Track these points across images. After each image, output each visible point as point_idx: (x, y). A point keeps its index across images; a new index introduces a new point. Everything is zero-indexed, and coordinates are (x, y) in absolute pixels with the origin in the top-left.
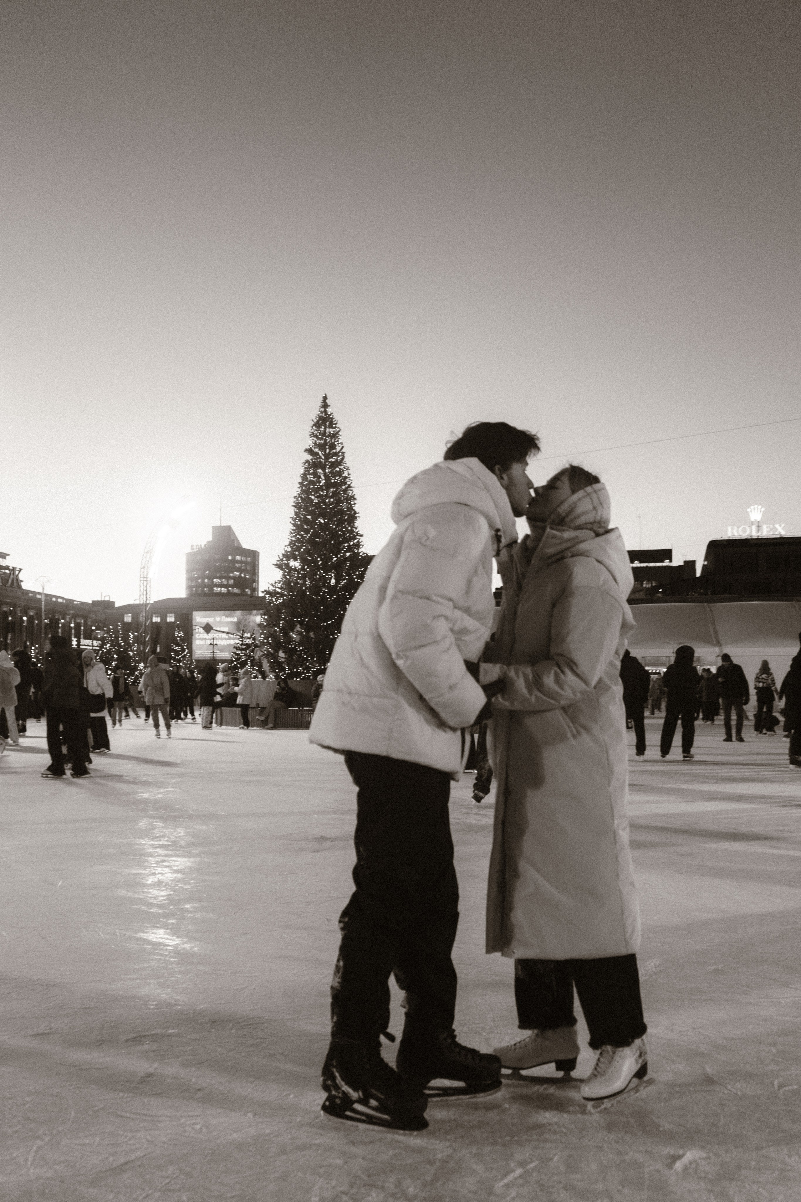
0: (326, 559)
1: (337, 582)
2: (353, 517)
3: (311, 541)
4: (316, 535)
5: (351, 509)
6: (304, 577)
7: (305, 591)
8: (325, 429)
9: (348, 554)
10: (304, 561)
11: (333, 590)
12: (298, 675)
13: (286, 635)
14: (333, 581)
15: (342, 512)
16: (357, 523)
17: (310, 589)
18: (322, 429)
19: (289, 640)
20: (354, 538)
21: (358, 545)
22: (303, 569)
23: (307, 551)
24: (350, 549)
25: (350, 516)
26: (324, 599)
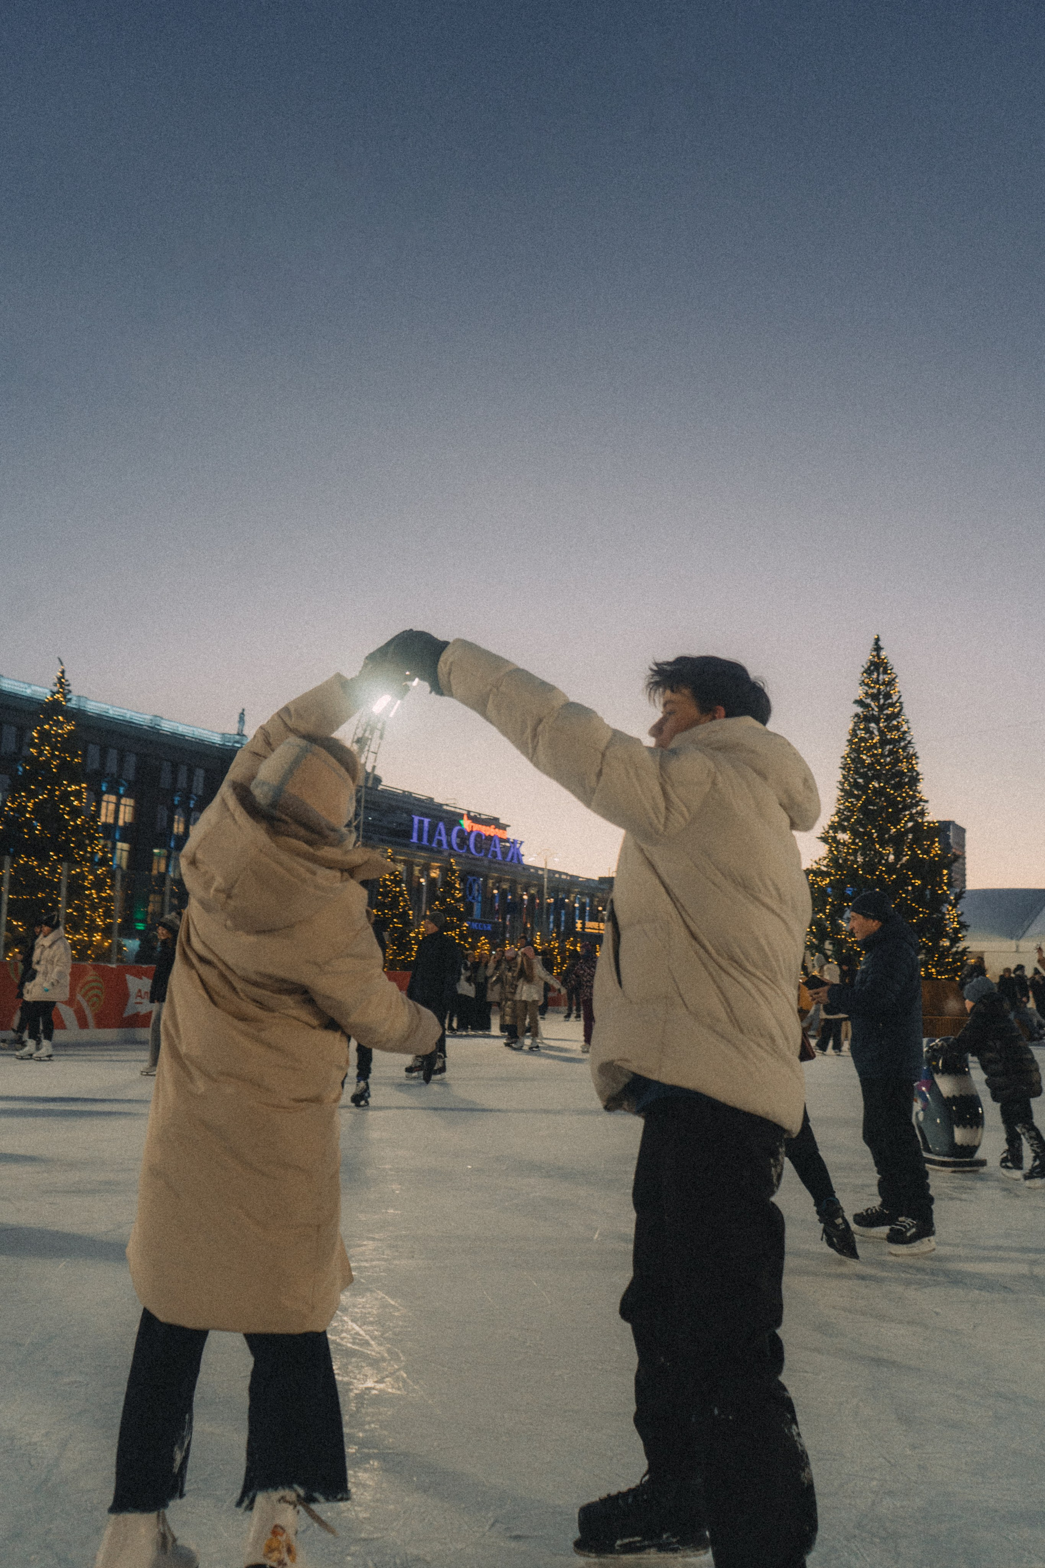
0: (883, 830)
1: (898, 858)
2: (915, 780)
3: (863, 809)
4: (868, 802)
5: (912, 770)
6: (855, 852)
7: (857, 870)
8: (878, 675)
9: (910, 824)
10: (855, 834)
13: (834, 923)
14: (892, 859)
15: (902, 774)
16: (921, 786)
17: (863, 866)
18: (875, 676)
20: (917, 804)
21: (922, 813)
22: (853, 843)
23: (858, 821)
24: (912, 818)
25: (911, 778)
26: (880, 880)
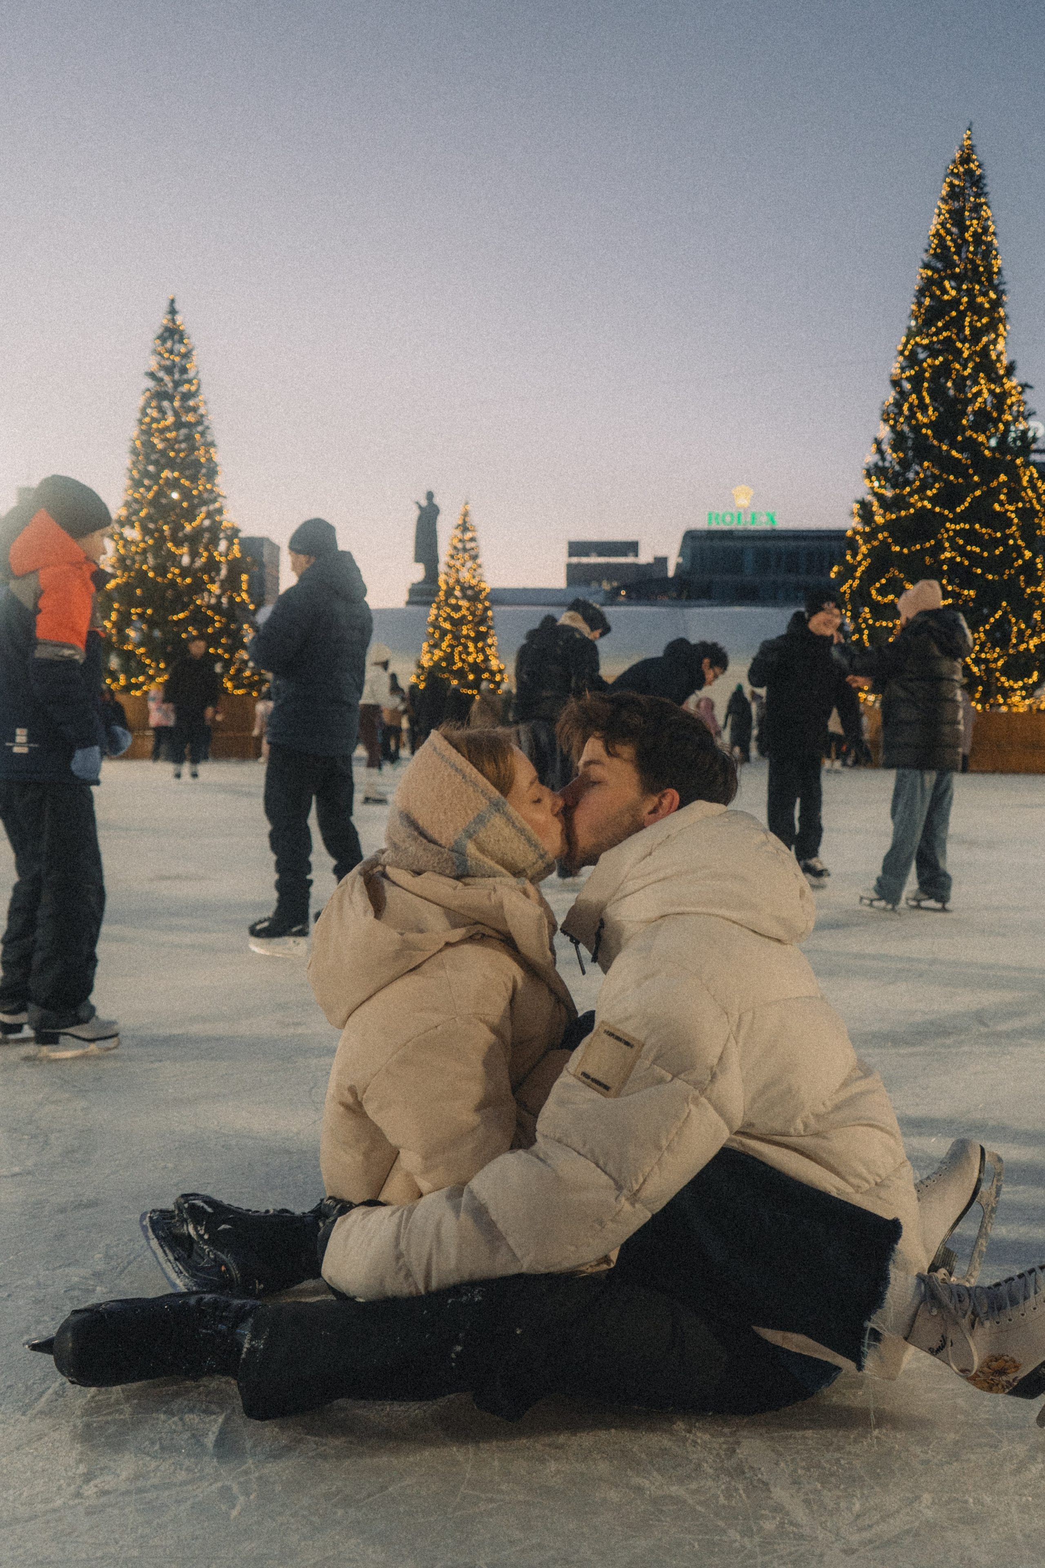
0: (177, 528)
1: (193, 561)
2: (212, 473)
3: (154, 503)
4: (160, 494)
5: (210, 460)
6: (144, 551)
7: (146, 573)
8: (173, 344)
9: (207, 523)
10: (146, 531)
11: (185, 572)
12: (138, 687)
13: (121, 632)
14: (186, 560)
15: (197, 464)
16: (219, 480)
17: (154, 569)
18: (169, 344)
19: (125, 639)
20: (215, 500)
21: (220, 511)
22: (143, 541)
23: (150, 517)
24: (209, 515)
25: (209, 469)
26: (173, 583)
